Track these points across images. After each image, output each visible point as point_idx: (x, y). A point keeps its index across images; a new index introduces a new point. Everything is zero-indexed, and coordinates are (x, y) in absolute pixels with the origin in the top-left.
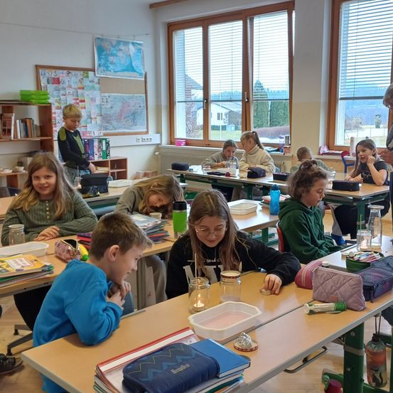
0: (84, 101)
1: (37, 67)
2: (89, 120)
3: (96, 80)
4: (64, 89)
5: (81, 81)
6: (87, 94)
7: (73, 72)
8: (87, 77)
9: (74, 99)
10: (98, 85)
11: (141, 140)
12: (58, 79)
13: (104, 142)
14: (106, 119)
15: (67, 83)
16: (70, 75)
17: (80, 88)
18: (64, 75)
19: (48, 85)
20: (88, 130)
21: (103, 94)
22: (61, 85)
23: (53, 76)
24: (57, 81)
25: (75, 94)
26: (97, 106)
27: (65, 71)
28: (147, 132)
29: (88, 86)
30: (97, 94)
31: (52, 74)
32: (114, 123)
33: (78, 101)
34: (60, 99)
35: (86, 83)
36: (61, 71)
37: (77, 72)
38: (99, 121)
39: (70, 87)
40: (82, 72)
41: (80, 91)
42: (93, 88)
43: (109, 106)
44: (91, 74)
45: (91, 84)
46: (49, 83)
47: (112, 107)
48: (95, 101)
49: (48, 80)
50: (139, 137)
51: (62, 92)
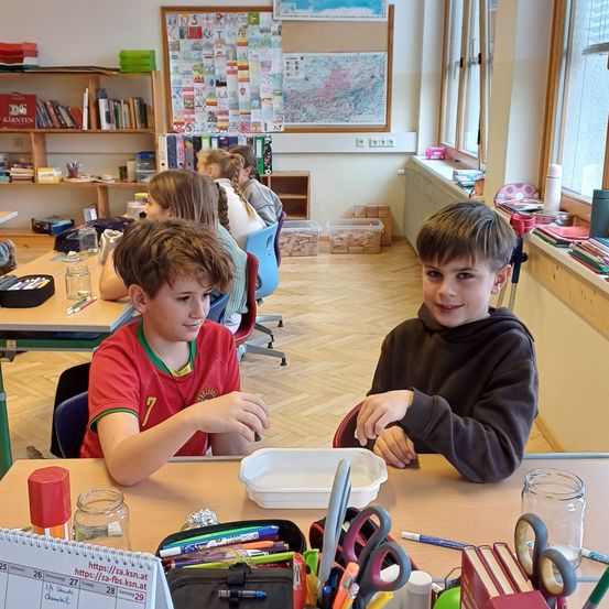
0: (247, 68)
1: (165, 10)
2: (256, 102)
3: (275, 28)
4: (209, 46)
5: (243, 31)
6: (253, 55)
7: (229, 16)
8: (257, 22)
9: (229, 65)
10: (278, 38)
11: (366, 144)
12: (200, 29)
13: (259, 144)
14: (291, 100)
15: (216, 36)
16: (222, 21)
17: (240, 44)
18: (211, 21)
19: (182, 41)
20: (253, 120)
21: (285, 55)
22: (204, 40)
23: (190, 25)
24: (196, 33)
25: (231, 55)
26: (274, 76)
27: (213, 15)
28: (386, 129)
29: (258, 40)
30: (276, 57)
31: (189, 21)
32: (311, 109)
33: (236, 68)
34: (202, 65)
35: (254, 33)
36: (205, 15)
37: (237, 14)
38: (277, 102)
39: (221, 42)
40: (246, 15)
41: (240, 50)
42: (268, 43)
43: (302, 76)
44: (264, 16)
45: (262, 35)
46: (182, 37)
47: (306, 79)
48: (269, 67)
49: (181, 32)
51: (206, 52)
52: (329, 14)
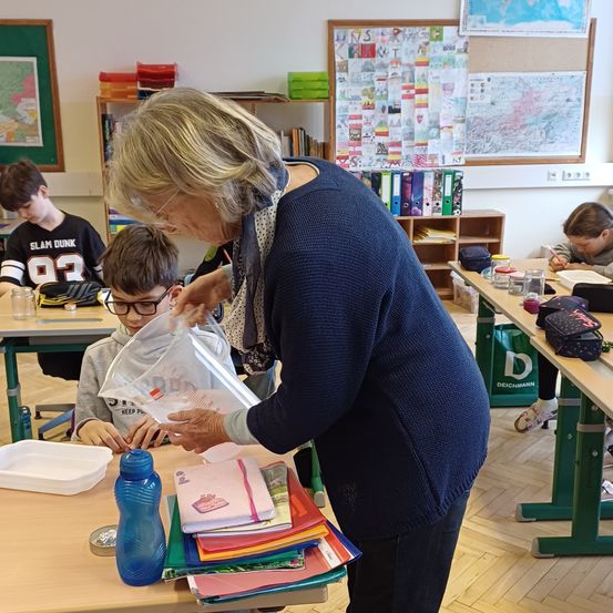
0: (425, 91)
1: (332, 24)
2: (434, 131)
3: (460, 45)
4: (383, 66)
5: (423, 48)
6: (433, 77)
7: (408, 30)
8: (439, 38)
9: (404, 88)
10: (464, 57)
11: (559, 176)
12: (373, 46)
13: (449, 179)
14: (475, 129)
15: (391, 55)
16: (400, 36)
17: (419, 64)
18: (387, 37)
19: (351, 61)
20: (430, 151)
21: (471, 76)
22: (378, 60)
23: (362, 41)
24: (369, 51)
25: (408, 77)
26: (456, 100)
27: (389, 30)
28: (581, 159)
29: (440, 60)
30: (459, 77)
31: (362, 37)
32: (496, 138)
33: (413, 92)
34: (373, 89)
35: (436, 50)
36: (380, 30)
37: (418, 29)
38: (458, 131)
39: (397, 61)
40: (428, 29)
41: (419, 71)
42: (451, 62)
43: (488, 100)
44: (448, 31)
45: (446, 53)
46: (351, 56)
47: (493, 104)
48: (452, 90)
49: (351, 50)
50: (557, 168)
51: (379, 73)
52: (523, 29)
